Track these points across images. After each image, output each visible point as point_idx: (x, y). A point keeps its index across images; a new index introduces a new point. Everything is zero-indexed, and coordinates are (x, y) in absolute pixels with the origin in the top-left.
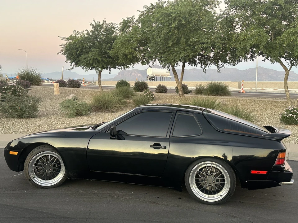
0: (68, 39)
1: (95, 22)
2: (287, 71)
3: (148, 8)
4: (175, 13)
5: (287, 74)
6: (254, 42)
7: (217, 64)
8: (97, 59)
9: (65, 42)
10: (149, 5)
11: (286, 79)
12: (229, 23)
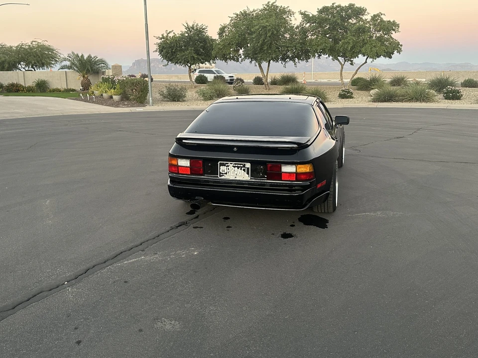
0: (161, 39)
1: (187, 24)
2: (342, 66)
3: (237, 15)
4: (269, 26)
5: (342, 68)
6: (322, 47)
7: (294, 61)
8: (193, 57)
9: (159, 41)
10: (238, 13)
11: (342, 71)
12: (304, 32)
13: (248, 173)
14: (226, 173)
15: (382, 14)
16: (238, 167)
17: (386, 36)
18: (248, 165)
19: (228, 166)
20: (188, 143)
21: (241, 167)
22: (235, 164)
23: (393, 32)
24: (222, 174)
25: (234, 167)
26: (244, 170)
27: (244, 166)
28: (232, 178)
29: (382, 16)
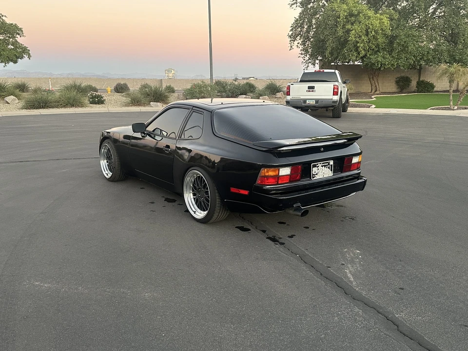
13: (331, 171)
14: (317, 174)
15: (3, 16)
16: (325, 166)
17: (11, 40)
18: (332, 162)
19: (318, 167)
20: (283, 150)
21: (327, 165)
22: (323, 163)
23: (17, 36)
24: (314, 175)
25: (322, 166)
26: (329, 168)
27: (329, 164)
28: (321, 177)
29: (4, 18)
